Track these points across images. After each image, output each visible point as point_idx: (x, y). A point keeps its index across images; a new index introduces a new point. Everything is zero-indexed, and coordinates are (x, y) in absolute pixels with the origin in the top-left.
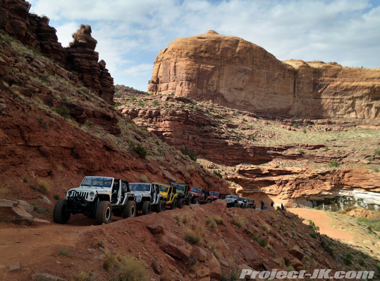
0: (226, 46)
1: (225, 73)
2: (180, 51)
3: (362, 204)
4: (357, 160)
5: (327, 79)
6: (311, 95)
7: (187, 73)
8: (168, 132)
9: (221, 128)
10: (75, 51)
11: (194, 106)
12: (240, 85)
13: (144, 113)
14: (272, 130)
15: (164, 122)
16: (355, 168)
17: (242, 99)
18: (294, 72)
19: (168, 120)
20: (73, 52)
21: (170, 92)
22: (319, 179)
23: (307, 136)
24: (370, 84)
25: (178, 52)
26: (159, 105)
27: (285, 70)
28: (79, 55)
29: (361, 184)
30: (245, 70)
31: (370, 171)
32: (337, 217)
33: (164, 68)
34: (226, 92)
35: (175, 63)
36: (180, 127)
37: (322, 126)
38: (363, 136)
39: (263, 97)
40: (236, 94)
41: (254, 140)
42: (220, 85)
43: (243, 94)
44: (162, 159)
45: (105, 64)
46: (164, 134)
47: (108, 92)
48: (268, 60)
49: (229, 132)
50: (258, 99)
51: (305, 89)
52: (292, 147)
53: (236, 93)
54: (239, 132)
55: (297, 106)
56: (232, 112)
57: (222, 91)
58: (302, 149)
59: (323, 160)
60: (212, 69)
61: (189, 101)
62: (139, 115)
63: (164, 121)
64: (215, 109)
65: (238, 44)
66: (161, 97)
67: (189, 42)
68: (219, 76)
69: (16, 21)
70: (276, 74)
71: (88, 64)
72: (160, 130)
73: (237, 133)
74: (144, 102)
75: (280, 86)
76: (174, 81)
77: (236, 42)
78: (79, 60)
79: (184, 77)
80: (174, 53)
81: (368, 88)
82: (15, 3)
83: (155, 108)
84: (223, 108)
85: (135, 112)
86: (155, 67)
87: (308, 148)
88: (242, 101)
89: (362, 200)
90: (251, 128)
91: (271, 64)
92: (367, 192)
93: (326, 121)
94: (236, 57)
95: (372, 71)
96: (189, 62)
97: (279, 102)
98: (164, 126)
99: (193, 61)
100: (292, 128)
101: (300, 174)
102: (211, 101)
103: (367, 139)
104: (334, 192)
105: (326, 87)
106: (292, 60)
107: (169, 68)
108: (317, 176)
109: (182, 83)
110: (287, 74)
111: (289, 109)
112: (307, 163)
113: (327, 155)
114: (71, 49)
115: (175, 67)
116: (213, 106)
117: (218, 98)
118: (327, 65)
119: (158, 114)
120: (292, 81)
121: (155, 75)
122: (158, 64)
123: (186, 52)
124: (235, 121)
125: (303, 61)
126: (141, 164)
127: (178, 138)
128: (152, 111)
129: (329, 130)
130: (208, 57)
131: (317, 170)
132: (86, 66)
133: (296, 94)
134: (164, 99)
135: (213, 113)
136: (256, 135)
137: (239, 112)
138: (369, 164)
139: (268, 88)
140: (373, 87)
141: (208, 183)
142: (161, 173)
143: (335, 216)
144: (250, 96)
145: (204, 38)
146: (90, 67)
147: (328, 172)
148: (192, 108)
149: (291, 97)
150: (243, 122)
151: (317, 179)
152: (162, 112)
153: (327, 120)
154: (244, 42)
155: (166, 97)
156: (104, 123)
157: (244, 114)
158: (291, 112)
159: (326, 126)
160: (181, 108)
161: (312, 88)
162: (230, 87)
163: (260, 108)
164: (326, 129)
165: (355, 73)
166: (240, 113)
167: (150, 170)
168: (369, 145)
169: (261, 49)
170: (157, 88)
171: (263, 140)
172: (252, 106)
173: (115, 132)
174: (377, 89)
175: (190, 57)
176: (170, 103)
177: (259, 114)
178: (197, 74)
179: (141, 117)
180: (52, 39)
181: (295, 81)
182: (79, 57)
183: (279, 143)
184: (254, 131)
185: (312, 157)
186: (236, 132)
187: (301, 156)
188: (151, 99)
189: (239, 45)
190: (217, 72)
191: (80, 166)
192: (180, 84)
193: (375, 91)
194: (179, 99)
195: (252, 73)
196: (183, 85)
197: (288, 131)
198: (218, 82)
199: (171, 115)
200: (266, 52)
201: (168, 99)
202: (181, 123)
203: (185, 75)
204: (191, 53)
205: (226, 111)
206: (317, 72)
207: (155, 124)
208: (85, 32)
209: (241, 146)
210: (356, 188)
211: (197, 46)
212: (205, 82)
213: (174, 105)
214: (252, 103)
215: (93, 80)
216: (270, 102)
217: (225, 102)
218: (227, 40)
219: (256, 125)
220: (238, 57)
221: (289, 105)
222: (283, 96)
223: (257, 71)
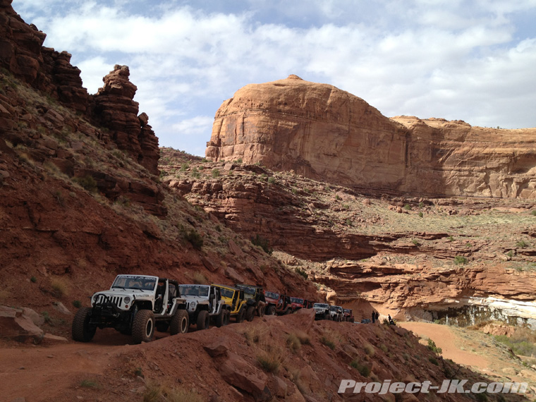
0: (314, 96)
1: (312, 133)
2: (250, 102)
3: (500, 317)
4: (493, 256)
5: (451, 142)
6: (430, 166)
7: (260, 133)
8: (233, 213)
9: (307, 209)
10: (105, 99)
11: (269, 178)
12: (333, 150)
13: (200, 186)
14: (376, 213)
15: (227, 199)
16: (491, 266)
17: (336, 169)
18: (406, 133)
19: (233, 197)
20: (103, 101)
21: (235, 158)
22: (441, 281)
23: (424, 221)
24: (509, 150)
25: (248, 103)
26: (221, 175)
27: (394, 130)
28: (112, 105)
29: (499, 289)
30: (339, 129)
31: (511, 270)
32: (465, 334)
33: (228, 125)
34: (313, 159)
35: (244, 118)
36: (250, 207)
37: (445, 207)
38: (501, 221)
39: (363, 166)
40: (327, 162)
41: (351, 225)
42: (306, 150)
43: (337, 162)
44: (224, 250)
45: (147, 118)
46: (227, 216)
47: (150, 157)
48: (371, 116)
49: (317, 214)
50: (357, 170)
51: (420, 155)
52: (403, 236)
53: (326, 160)
54: (332, 214)
55: (410, 180)
56: (321, 187)
57: (308, 158)
58: (417, 239)
59: (445, 254)
60: (294, 127)
61: (262, 171)
62: (193, 188)
63: (228, 197)
64: (297, 182)
65: (329, 95)
66: (224, 165)
67: (262, 90)
68: (304, 137)
69: (25, 56)
70: (382, 135)
71: (123, 118)
72: (222, 210)
73: (328, 216)
74: (200, 171)
75: (387, 151)
76: (242, 143)
77: (327, 91)
78: (111, 112)
79: (256, 138)
80: (241, 105)
81: (507, 156)
82: (24, 32)
83: (215, 180)
84: (309, 181)
85: (187, 185)
86: (216, 124)
87: (426, 237)
88: (335, 172)
89: (500, 310)
90: (347, 209)
91: (375, 122)
92: (507, 300)
93: (449, 200)
94: (327, 111)
95: (511, 134)
96: (262, 118)
97: (386, 174)
98: (228, 204)
99: (268, 116)
100: (404, 210)
101: (414, 274)
102: (292, 171)
103: (507, 226)
104: (461, 300)
105: (449, 155)
106: (403, 117)
107: (234, 125)
108: (437, 277)
109: (253, 146)
110: (397, 136)
111: (400, 183)
112: (425, 259)
113: (451, 247)
114: (101, 97)
115: (243, 123)
116: (294, 178)
118: (451, 124)
119: (219, 188)
120: (403, 146)
121: (216, 134)
122: (221, 120)
123: (258, 104)
124: (326, 199)
125: (417, 119)
126: (195, 258)
127: (246, 221)
128: (210, 184)
129: (454, 213)
130: (289, 110)
131: (438, 268)
132: (121, 121)
133: (409, 164)
134: (228, 167)
135: (295, 188)
136: (354, 219)
137: (331, 187)
138: (508, 260)
139: (370, 154)
140: (514, 154)
141: (288, 286)
142: (222, 271)
143: (463, 334)
144: (346, 166)
145: (283, 85)
146: (127, 121)
147: (453, 272)
148: (267, 180)
149: (402, 167)
150: (336, 201)
151: (437, 281)
152: (225, 185)
153: (451, 199)
154: (337, 91)
155: (231, 165)
156: (145, 200)
157: (338, 190)
158: (402, 188)
159: (450, 208)
160: (251, 180)
161: (430, 155)
162: (319, 152)
163: (360, 182)
164: (450, 212)
165: (489, 135)
166: (333, 188)
167: (207, 266)
168: (508, 234)
169: (361, 102)
170: (218, 152)
171: (363, 226)
172: (348, 178)
173: (160, 212)
174: (519, 158)
175: (264, 111)
176: (236, 173)
177: (359, 190)
178: (274, 133)
179: (196, 191)
180: (74, 83)
181: (407, 146)
182: (111, 108)
183: (386, 230)
184: (351, 214)
185: (431, 250)
186: (327, 214)
187: (415, 248)
188: (209, 168)
189: (331, 95)
190: (302, 131)
191: (110, 259)
192: (250, 147)
193: (516, 160)
194: (248, 168)
195: (348, 134)
196: (255, 147)
197: (397, 214)
198: (303, 146)
199: (237, 190)
200: (367, 105)
201: (233, 168)
202: (252, 201)
203: (256, 135)
204: (265, 105)
205: (313, 186)
206: (437, 134)
207: (214, 202)
208: (120, 74)
209: (334, 234)
210: (491, 293)
211: (274, 95)
212: (285, 144)
213: (241, 176)
214: (349, 174)
215: (130, 139)
216: (374, 174)
217: (312, 173)
218: (315, 89)
219: (354, 205)
220: (330, 112)
221: (400, 178)
222: (391, 166)
223: (356, 131)
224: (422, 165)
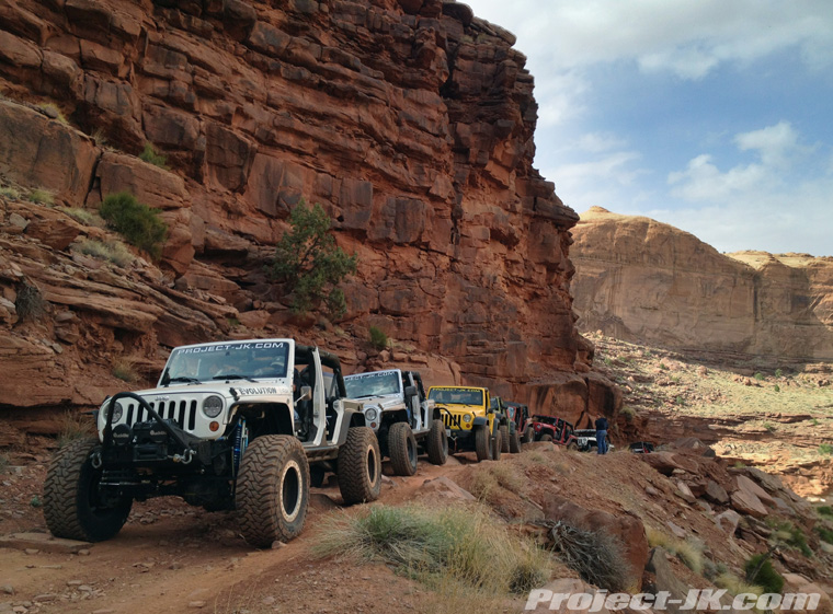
0: (625, 233)
1: (624, 281)
5: (819, 286)
6: (789, 318)
9: (625, 384)
12: (653, 301)
14: (716, 386)
17: (657, 326)
18: (754, 276)
22: (801, 474)
23: (781, 397)
27: (736, 273)
30: (660, 276)
34: (626, 314)
37: (812, 376)
39: (695, 321)
40: (644, 317)
41: (683, 404)
42: (616, 303)
43: (658, 317)
48: (704, 255)
49: (638, 389)
50: (686, 326)
51: (775, 305)
52: (753, 418)
53: (645, 315)
54: (657, 390)
55: (762, 338)
56: (639, 352)
57: (619, 313)
58: (769, 422)
59: (806, 442)
60: (600, 274)
64: (608, 346)
65: (646, 230)
68: (613, 287)
70: (720, 280)
73: (652, 393)
75: (728, 301)
77: (642, 226)
84: (622, 344)
87: (781, 420)
88: (656, 331)
90: (677, 383)
91: (710, 263)
93: (819, 366)
94: (643, 253)
97: (726, 332)
100: (754, 380)
101: (767, 467)
102: (599, 332)
104: (828, 498)
105: (816, 304)
106: (748, 252)
108: (796, 469)
110: (740, 281)
111: (747, 343)
112: (781, 447)
113: (816, 432)
116: (604, 341)
117: (612, 326)
118: (817, 261)
120: (749, 293)
124: (650, 369)
125: (770, 255)
129: (825, 384)
130: (593, 254)
131: (797, 459)
133: (759, 317)
135: (608, 356)
136: (687, 396)
137: (651, 352)
139: (705, 304)
144: (672, 321)
147: (817, 463)
149: (751, 321)
150: (661, 372)
151: (797, 475)
153: (821, 364)
154: (657, 225)
157: (662, 356)
158: (751, 350)
159: (819, 377)
161: (790, 305)
162: (634, 305)
163: (691, 342)
164: (820, 382)
166: (655, 353)
169: (691, 239)
171: (699, 406)
172: (675, 338)
177: (690, 355)
181: (756, 293)
183: (729, 411)
184: (683, 389)
185: (790, 436)
186: (651, 390)
187: (769, 434)
189: (649, 231)
190: (610, 279)
195: (674, 280)
197: (745, 388)
198: (612, 297)
205: (629, 351)
206: (798, 275)
209: (663, 415)
212: (589, 297)
214: (675, 333)
216: (710, 331)
217: (625, 333)
218: (626, 225)
219: (685, 378)
220: (648, 253)
221: (747, 335)
222: (733, 320)
223: (683, 276)
224: (778, 318)
